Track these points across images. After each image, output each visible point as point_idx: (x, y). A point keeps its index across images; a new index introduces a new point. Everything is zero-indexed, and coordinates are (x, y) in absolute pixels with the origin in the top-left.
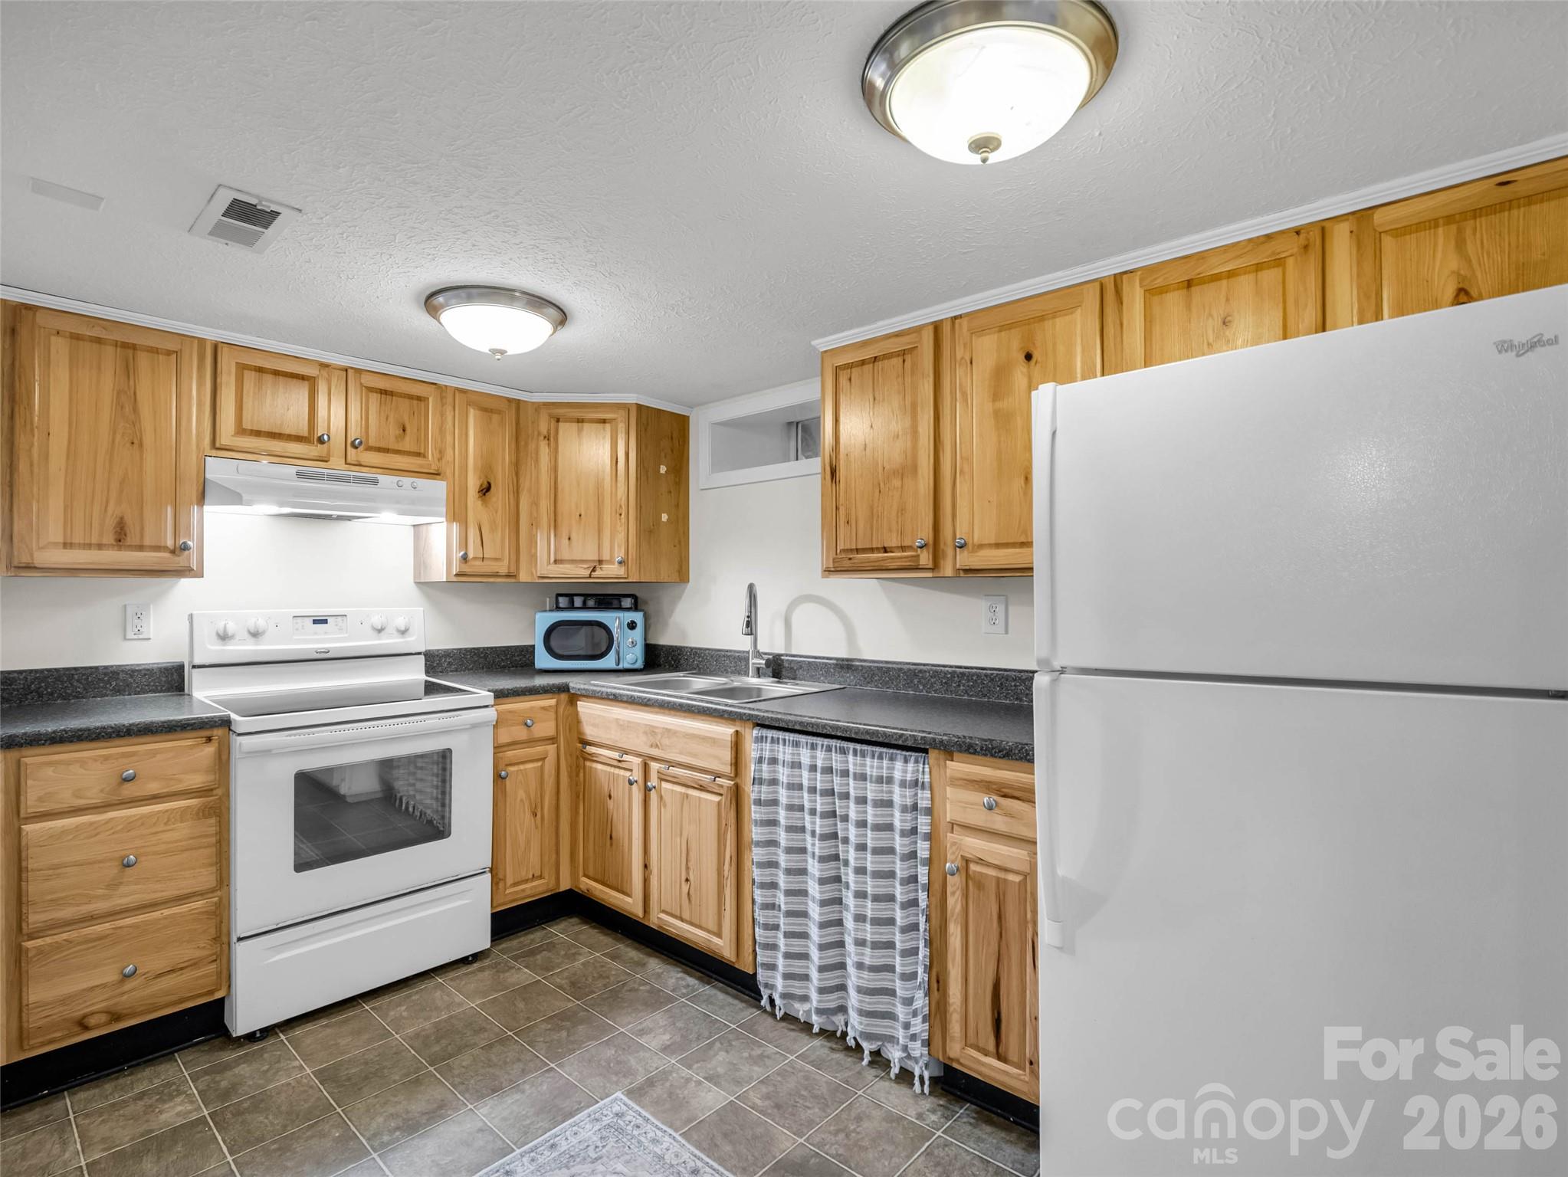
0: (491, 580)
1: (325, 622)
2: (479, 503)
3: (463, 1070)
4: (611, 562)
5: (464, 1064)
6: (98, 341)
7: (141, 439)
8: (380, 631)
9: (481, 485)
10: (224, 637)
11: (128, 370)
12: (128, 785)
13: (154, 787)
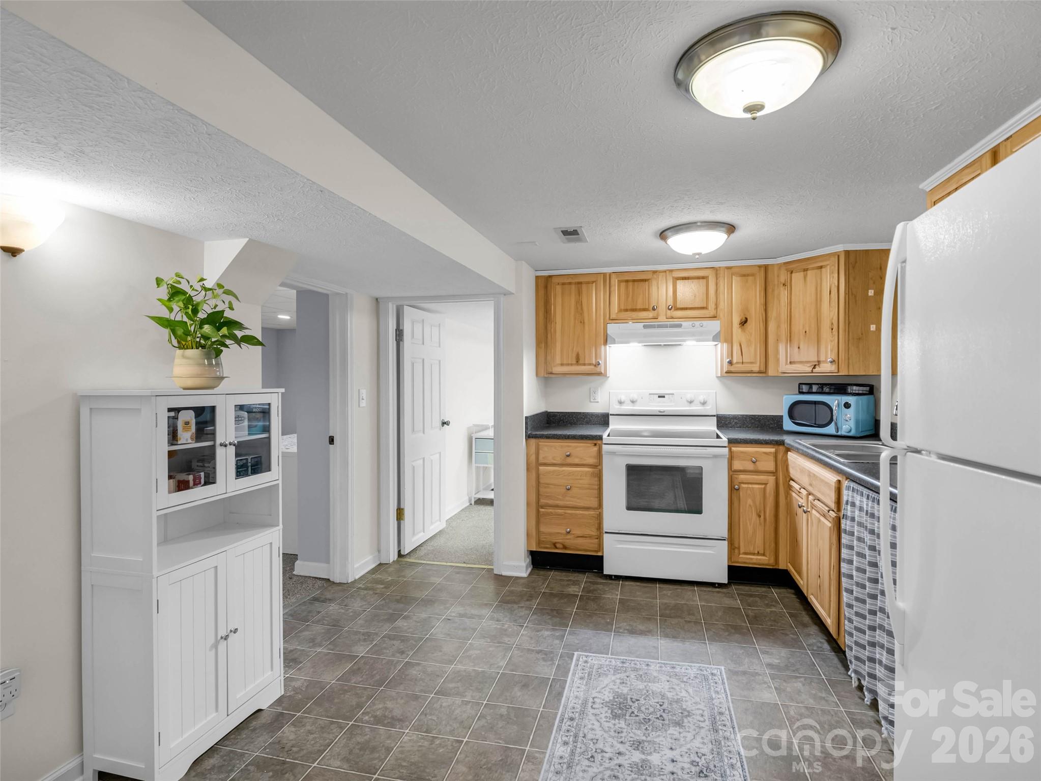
0: (749, 375)
1: (664, 397)
2: (740, 330)
3: (670, 624)
4: (825, 362)
5: (672, 622)
6: (570, 283)
7: (584, 321)
8: (691, 402)
9: (741, 320)
10: (621, 403)
11: (579, 293)
12: (568, 458)
13: (577, 461)
